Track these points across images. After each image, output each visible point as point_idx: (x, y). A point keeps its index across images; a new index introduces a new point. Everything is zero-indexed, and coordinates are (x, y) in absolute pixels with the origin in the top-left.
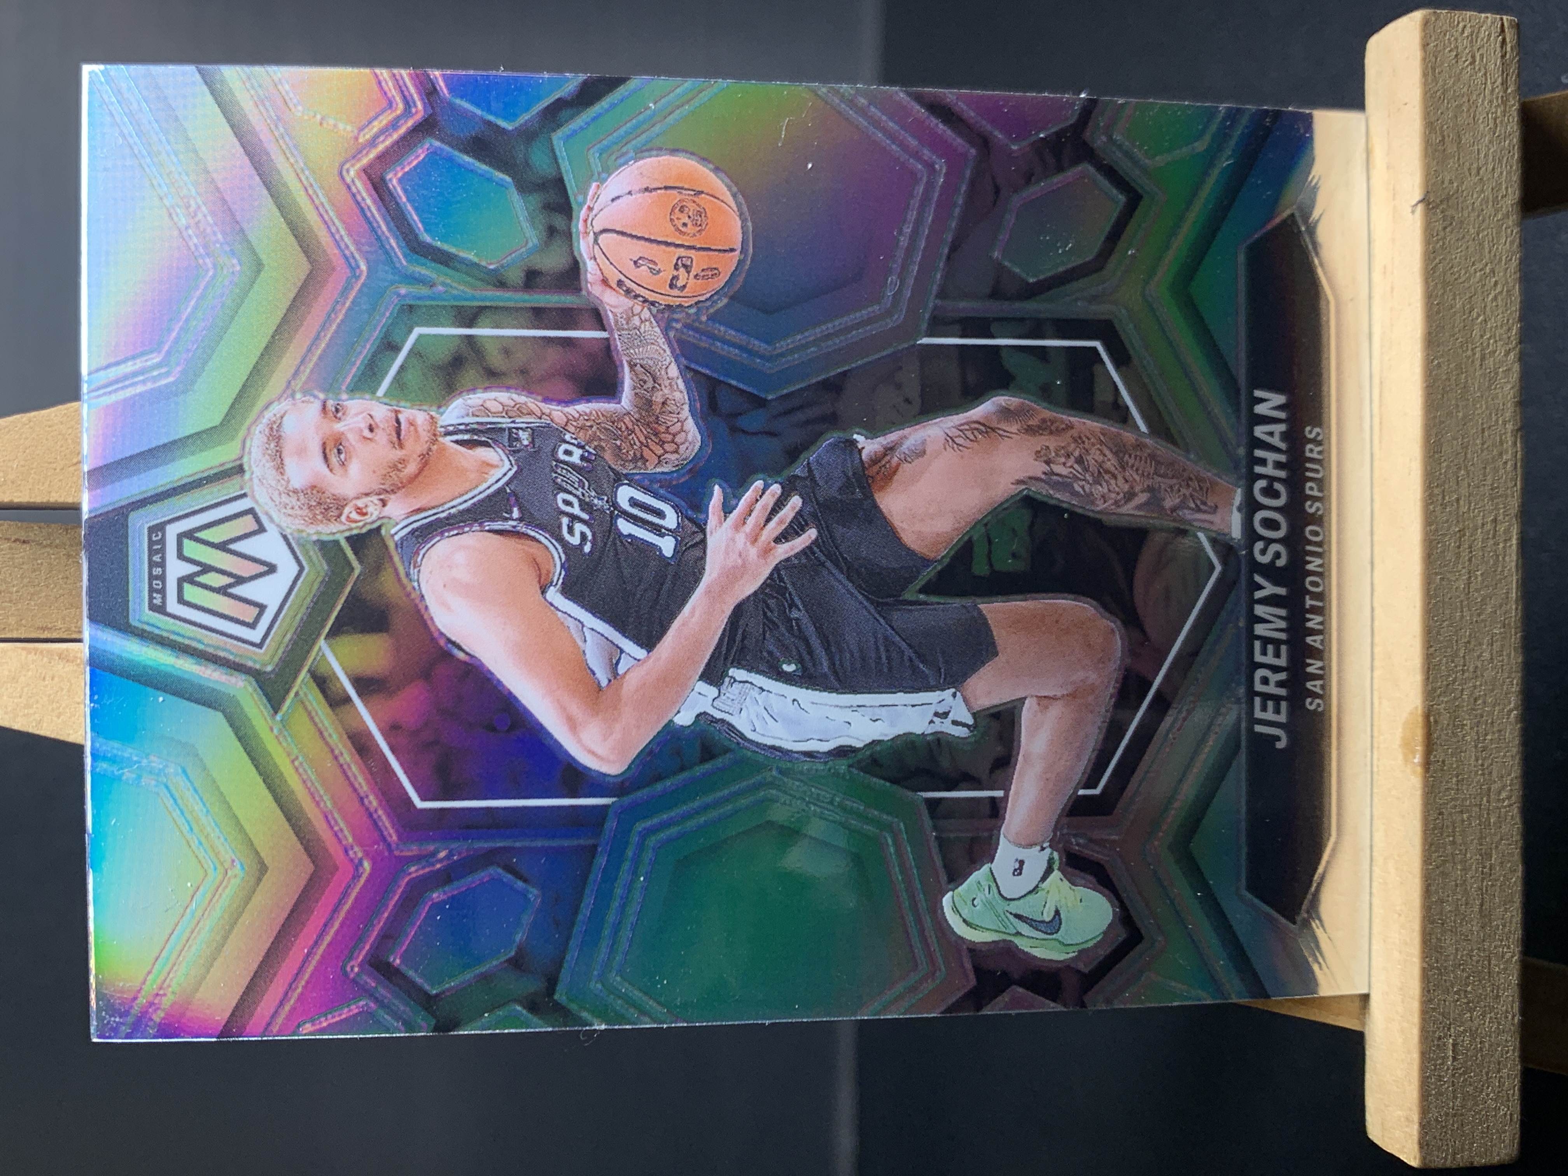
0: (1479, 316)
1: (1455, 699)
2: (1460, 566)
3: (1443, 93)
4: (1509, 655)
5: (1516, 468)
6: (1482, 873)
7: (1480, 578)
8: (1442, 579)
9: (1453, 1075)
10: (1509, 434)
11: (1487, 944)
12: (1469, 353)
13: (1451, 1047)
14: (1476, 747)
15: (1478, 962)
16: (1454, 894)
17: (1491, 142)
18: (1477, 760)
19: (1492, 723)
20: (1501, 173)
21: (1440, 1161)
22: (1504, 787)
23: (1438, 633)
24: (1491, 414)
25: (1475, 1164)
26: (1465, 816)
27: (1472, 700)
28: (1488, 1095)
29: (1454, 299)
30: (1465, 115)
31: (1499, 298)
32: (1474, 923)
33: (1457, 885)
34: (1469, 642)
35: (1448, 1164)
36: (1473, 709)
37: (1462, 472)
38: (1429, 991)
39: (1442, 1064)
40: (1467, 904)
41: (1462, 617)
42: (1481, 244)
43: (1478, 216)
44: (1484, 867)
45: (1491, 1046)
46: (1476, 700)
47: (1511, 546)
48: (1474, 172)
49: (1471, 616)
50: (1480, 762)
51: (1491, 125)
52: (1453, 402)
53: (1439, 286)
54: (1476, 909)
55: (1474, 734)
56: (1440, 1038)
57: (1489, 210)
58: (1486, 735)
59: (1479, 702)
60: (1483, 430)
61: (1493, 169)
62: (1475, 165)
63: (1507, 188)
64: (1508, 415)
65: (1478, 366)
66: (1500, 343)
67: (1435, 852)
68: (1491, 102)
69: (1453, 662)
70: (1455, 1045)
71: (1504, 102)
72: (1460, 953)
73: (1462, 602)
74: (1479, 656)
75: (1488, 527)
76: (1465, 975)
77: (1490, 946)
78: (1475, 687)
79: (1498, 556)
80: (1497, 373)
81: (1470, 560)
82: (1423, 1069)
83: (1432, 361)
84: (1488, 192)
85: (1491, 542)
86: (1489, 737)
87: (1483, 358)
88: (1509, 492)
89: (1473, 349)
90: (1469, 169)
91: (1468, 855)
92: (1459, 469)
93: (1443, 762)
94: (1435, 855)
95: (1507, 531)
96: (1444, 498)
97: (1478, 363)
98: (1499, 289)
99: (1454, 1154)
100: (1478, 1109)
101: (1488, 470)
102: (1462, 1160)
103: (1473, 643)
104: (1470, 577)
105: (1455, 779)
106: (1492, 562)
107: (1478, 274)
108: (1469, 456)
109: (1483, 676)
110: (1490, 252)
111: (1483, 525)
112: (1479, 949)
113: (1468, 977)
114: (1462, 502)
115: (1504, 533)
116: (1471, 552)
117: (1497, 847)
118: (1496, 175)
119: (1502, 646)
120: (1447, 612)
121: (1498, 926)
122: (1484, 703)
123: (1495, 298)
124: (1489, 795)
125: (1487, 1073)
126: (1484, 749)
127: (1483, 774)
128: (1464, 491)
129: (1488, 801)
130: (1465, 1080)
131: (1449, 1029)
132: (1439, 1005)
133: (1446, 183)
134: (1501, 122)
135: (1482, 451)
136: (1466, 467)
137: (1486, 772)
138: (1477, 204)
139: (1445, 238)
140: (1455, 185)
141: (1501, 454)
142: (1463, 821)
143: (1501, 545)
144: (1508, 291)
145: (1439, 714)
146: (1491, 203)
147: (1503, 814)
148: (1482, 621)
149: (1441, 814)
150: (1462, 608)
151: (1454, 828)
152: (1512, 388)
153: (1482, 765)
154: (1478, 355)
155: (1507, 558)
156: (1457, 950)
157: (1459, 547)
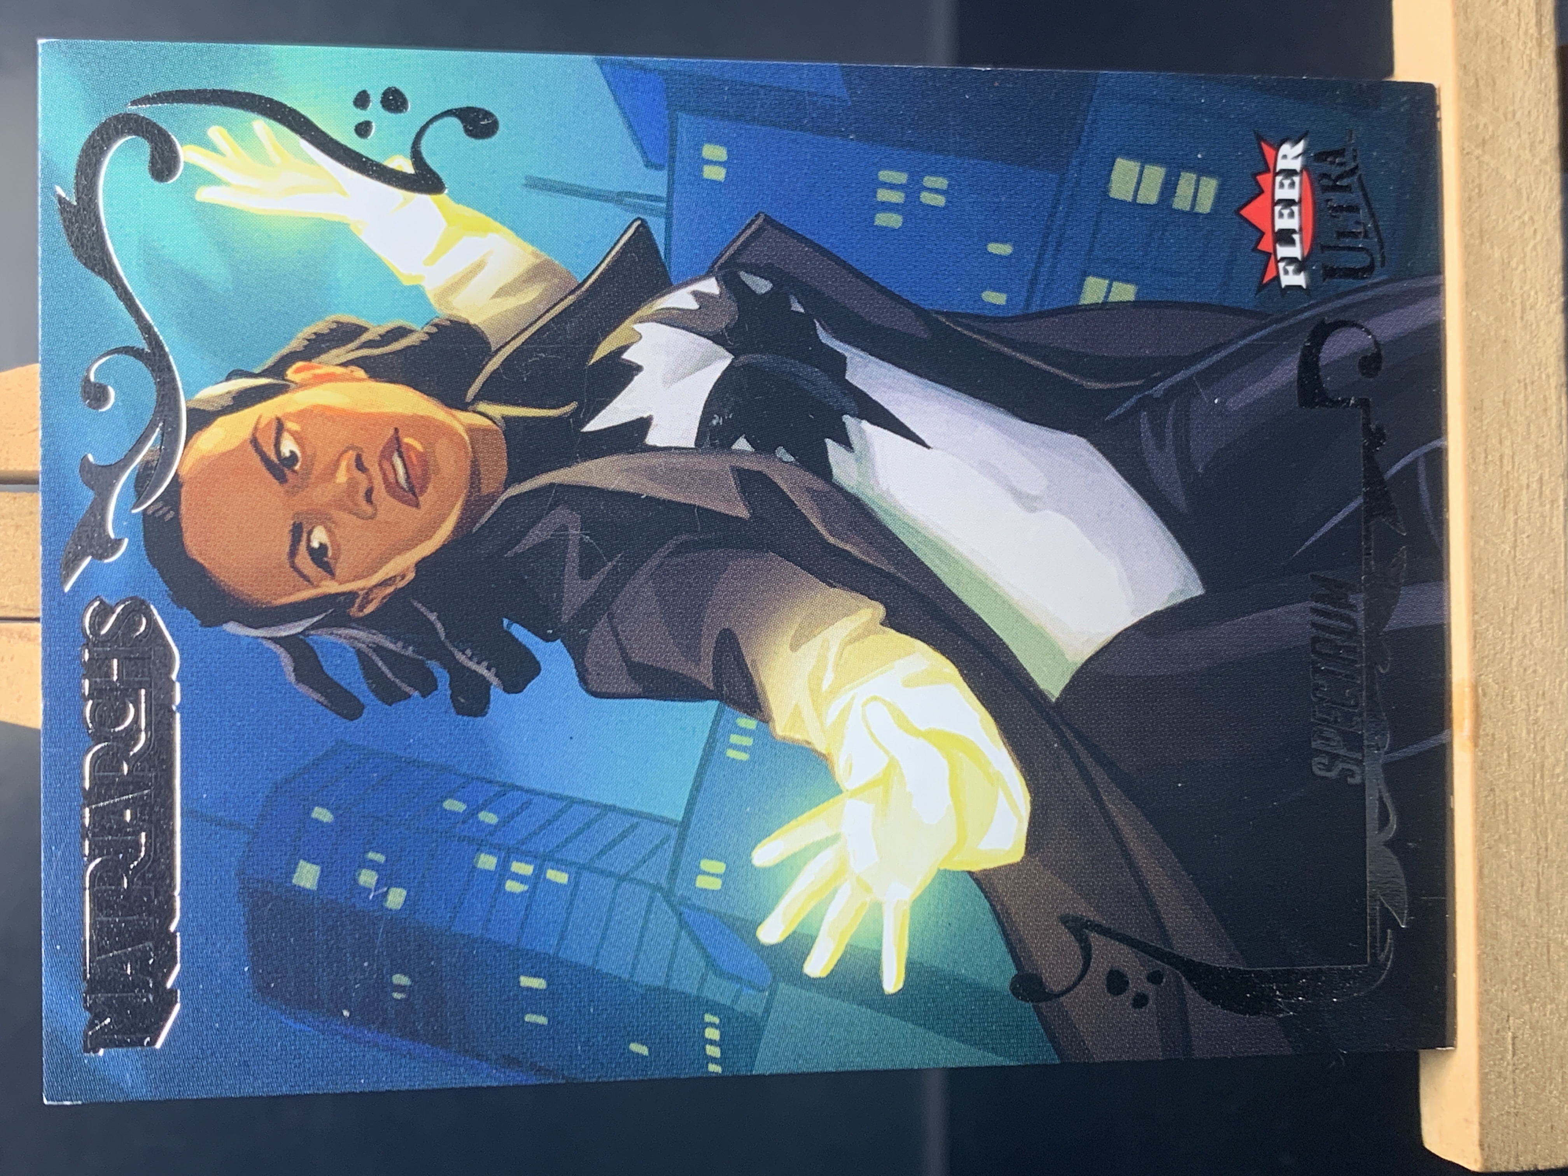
0: (1518, 265)
1: (1503, 668)
2: (1505, 529)
3: (1477, 34)
4: (1559, 622)
5: (1560, 425)
6: (1538, 854)
7: (1526, 541)
8: (1486, 542)
9: (1514, 1071)
10: (1553, 391)
11: (1545, 930)
12: (1509, 304)
13: (1509, 1040)
14: (1527, 720)
15: (1536, 949)
16: (1508, 877)
17: (1526, 83)
18: (1528, 733)
19: (1544, 694)
20: (1538, 116)
21: (1502, 1164)
22: (1558, 761)
23: (1484, 599)
24: (1533, 368)
25: (1540, 1168)
26: (1518, 793)
27: (1522, 670)
28: (1551, 1092)
29: (1492, 248)
30: (1498, 57)
31: (1539, 248)
32: (1531, 907)
33: (1511, 867)
34: (1517, 609)
35: (1512, 1167)
36: (1524, 680)
37: (1504, 430)
38: (1485, 981)
39: (1502, 1059)
40: (1522, 886)
41: (1509, 581)
42: (1519, 191)
43: (1515, 162)
44: (1541, 848)
45: (1552, 1039)
46: (1525, 670)
47: (1558, 507)
48: (1510, 116)
49: (1518, 580)
50: (1532, 736)
51: (1526, 67)
52: (1494, 356)
53: (1477, 234)
54: (1533, 893)
55: (1524, 707)
56: (1498, 1031)
57: (1526, 155)
58: (1538, 706)
59: (1530, 671)
60: (1526, 385)
61: (1529, 112)
62: (1511, 109)
63: (1544, 133)
64: (1551, 370)
65: (1519, 320)
66: (1540, 294)
67: (1487, 832)
68: (1525, 43)
69: (1500, 629)
70: (1514, 1038)
71: (1540, 44)
72: (1517, 940)
73: (1508, 566)
74: (1529, 623)
75: (1535, 486)
76: (1523, 963)
77: (1548, 933)
78: (1524, 656)
79: (1544, 517)
80: (1538, 326)
81: (1516, 523)
82: (1481, 1066)
83: (1471, 314)
84: (1524, 137)
85: (1537, 504)
86: (1541, 709)
87: (1523, 311)
88: (1555, 451)
89: (1513, 302)
90: (1505, 115)
91: (1523, 835)
92: (1502, 426)
93: (1493, 735)
94: (1487, 835)
95: (1553, 490)
96: (1486, 457)
97: (1518, 314)
98: (1539, 237)
99: (1517, 1156)
100: (1540, 1107)
101: (1532, 428)
102: (1525, 1164)
103: (1521, 608)
104: (1516, 540)
105: (1505, 755)
106: (1538, 525)
107: (1517, 223)
108: (1512, 412)
109: (1531, 644)
110: (1528, 199)
111: (1528, 486)
112: (1537, 936)
113: (1525, 966)
114: (1505, 461)
115: (1551, 494)
116: (1516, 514)
117: (1552, 826)
118: (1532, 119)
119: (1552, 612)
120: (1493, 576)
121: (1556, 909)
122: (1535, 672)
123: (1535, 248)
124: (1542, 771)
125: (1550, 1070)
126: (1536, 722)
127: (1535, 748)
128: (1508, 452)
129: (1542, 777)
130: (1527, 1076)
131: (1508, 1021)
132: (1496, 995)
133: (1481, 127)
134: (1537, 63)
135: (1525, 407)
136: (1508, 424)
137: (1539, 746)
138: (1514, 148)
139: (1480, 186)
140: (1490, 129)
141: (1545, 410)
142: (1516, 799)
143: (1548, 506)
144: (1548, 240)
145: (1488, 685)
146: (1528, 149)
147: (1557, 791)
148: (1530, 586)
149: (1492, 790)
150: (1508, 572)
151: (1507, 805)
152: (1555, 341)
153: (1534, 738)
154: (1518, 308)
155: (1555, 519)
156: (1514, 936)
157: (1504, 507)
